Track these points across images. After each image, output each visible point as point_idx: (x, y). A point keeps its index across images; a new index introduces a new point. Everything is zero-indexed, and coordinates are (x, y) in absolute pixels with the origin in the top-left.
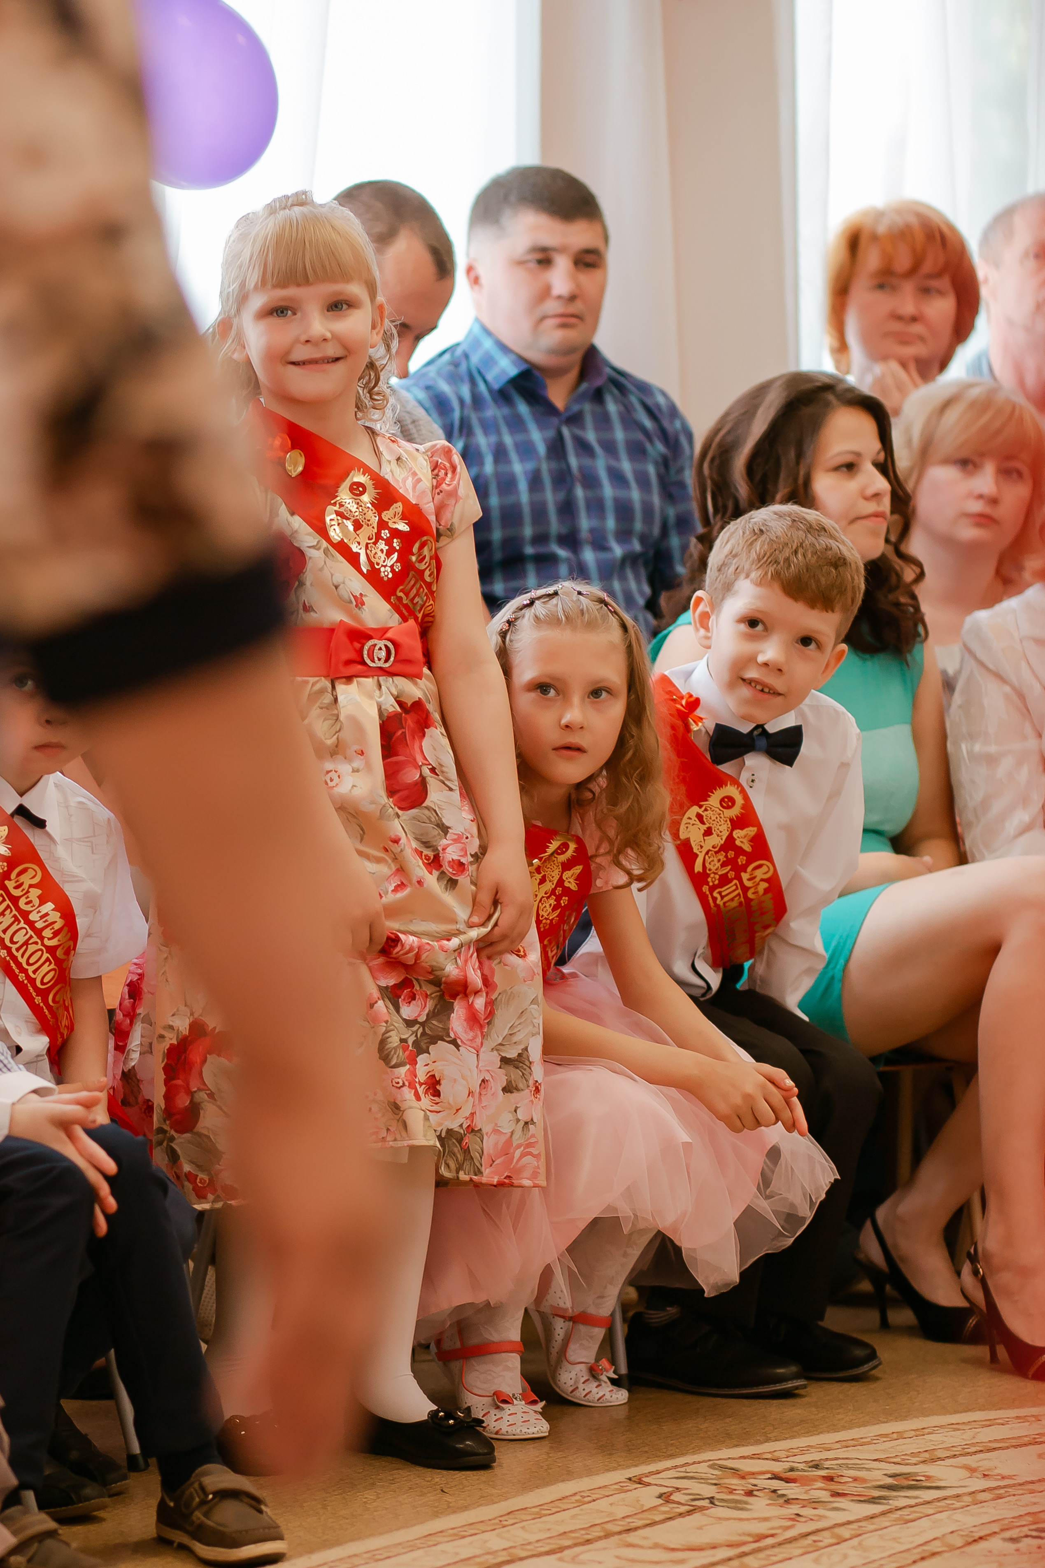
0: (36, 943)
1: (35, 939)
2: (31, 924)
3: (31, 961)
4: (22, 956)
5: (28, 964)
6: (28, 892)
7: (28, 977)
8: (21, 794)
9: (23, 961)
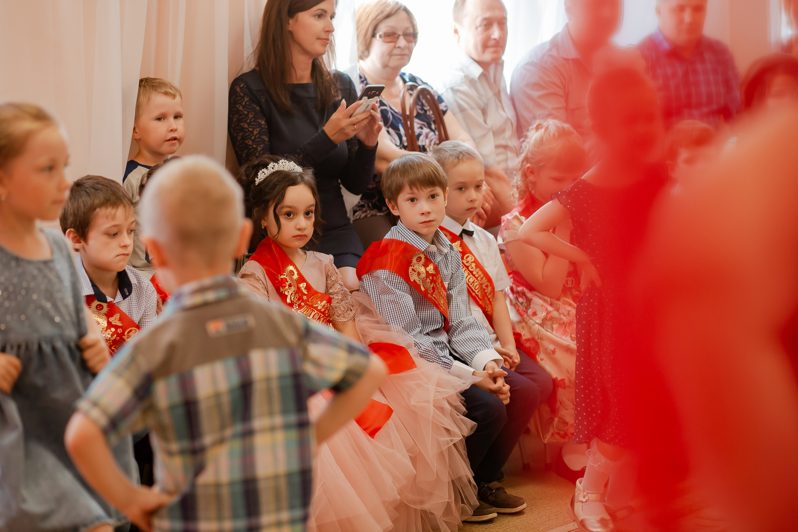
0: (476, 282)
1: (476, 281)
2: (474, 275)
3: (476, 288)
4: (473, 286)
5: (475, 289)
6: (471, 264)
7: (476, 294)
8: (462, 226)
9: (473, 288)
